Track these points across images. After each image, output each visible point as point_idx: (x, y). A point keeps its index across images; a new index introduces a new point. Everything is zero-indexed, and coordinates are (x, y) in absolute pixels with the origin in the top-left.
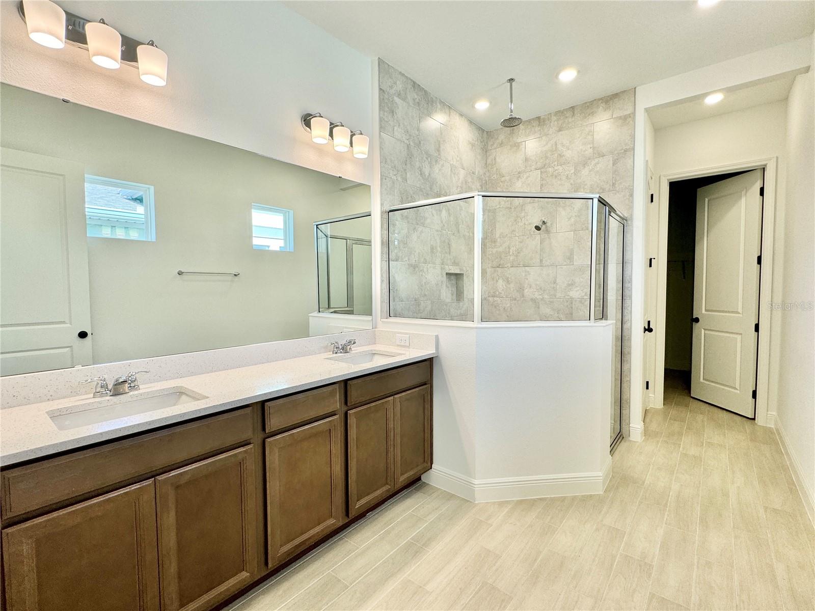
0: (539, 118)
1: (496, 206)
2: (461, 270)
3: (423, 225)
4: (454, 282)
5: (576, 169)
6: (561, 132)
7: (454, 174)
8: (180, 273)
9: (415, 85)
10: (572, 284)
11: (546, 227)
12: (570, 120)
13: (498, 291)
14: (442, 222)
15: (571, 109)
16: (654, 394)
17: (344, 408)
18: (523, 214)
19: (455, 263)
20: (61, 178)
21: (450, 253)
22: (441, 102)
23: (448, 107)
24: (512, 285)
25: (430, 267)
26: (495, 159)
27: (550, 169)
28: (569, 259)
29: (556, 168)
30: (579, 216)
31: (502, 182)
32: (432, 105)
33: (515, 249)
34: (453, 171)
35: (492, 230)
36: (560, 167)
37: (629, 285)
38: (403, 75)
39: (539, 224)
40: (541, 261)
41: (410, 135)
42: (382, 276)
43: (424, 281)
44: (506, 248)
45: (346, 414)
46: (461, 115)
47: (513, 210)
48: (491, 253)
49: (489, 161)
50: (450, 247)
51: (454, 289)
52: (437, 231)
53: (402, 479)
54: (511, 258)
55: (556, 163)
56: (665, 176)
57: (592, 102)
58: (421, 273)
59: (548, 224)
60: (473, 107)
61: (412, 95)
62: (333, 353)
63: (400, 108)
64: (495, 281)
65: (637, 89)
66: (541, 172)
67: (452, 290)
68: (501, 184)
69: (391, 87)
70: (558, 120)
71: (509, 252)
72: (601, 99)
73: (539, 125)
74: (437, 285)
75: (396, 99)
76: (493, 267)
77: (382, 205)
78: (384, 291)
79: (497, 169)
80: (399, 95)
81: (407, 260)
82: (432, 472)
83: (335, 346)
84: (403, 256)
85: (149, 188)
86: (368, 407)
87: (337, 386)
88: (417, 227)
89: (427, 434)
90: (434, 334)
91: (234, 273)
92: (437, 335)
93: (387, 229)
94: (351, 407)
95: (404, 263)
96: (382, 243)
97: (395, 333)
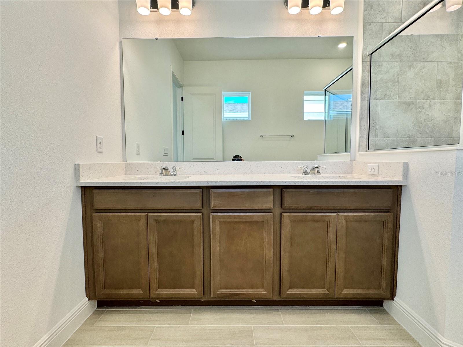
3: (425, 60)
8: (262, 136)
17: (280, 210)
45: (281, 214)
58: (419, 110)
78: (363, 128)
81: (397, 97)
82: (394, 304)
83: (304, 169)
84: (392, 94)
85: (250, 94)
86: (305, 214)
87: (271, 190)
88: (415, 63)
89: (386, 263)
90: (402, 162)
91: (291, 135)
92: (407, 162)
93: (369, 70)
94: (286, 211)
95: (393, 101)
96: (363, 85)
97: (367, 163)
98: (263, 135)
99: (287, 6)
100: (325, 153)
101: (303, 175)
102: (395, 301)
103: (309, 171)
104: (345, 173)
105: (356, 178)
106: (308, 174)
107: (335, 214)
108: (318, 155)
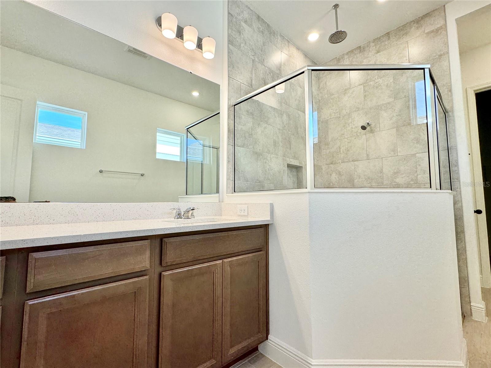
0: (360, 47)
1: (328, 117)
2: (300, 163)
3: (267, 122)
4: (295, 173)
5: (394, 79)
6: (379, 54)
7: (293, 89)
8: (101, 172)
9: (259, 17)
10: (398, 172)
11: (371, 128)
12: (386, 43)
13: (332, 183)
14: (283, 123)
15: (387, 34)
16: (482, 275)
17: (158, 269)
18: (350, 120)
19: (295, 158)
20: (19, 102)
21: (290, 149)
22: (281, 36)
23: (288, 41)
24: (343, 177)
25: (273, 157)
26: (326, 83)
27: (372, 83)
28: (393, 151)
29: (376, 81)
30: (400, 115)
31: (332, 99)
32: (274, 36)
33: (345, 148)
34: (292, 87)
35: (325, 136)
36: (380, 79)
37: (456, 168)
38: (249, 8)
39: (365, 125)
40: (368, 155)
41: (255, 53)
42: (228, 158)
43: (268, 167)
44: (337, 148)
45: (160, 274)
46: (298, 49)
47: (341, 118)
48: (325, 153)
49: (321, 85)
50: (290, 144)
51: (295, 180)
52: (279, 129)
53: (232, 351)
54: (342, 156)
55: (376, 77)
56: (471, 88)
57: (404, 26)
58: (265, 161)
59: (373, 125)
60: (306, 40)
61: (256, 24)
62: (175, 219)
63: (246, 31)
64: (329, 176)
65: (446, 6)
66: (364, 86)
67: (293, 180)
68: (331, 100)
69: (239, 14)
70: (375, 45)
71: (340, 152)
72: (414, 21)
73: (360, 52)
74: (279, 172)
75: (243, 24)
76: (327, 164)
77: (229, 99)
78: (229, 170)
79: (327, 90)
80: (246, 22)
81: (252, 147)
82: (269, 343)
83: (177, 212)
84: (248, 144)
85: (85, 114)
86: (190, 268)
87: (146, 242)
88: (261, 123)
89: (262, 303)
90: (269, 203)
91: (141, 173)
92: (272, 203)
93: (233, 119)
94: (167, 268)
95: (249, 150)
96: (229, 131)
97: (236, 205)
98: (102, 170)
99: (160, 26)
100: (187, 194)
101: (176, 220)
102: (269, 339)
103: (182, 214)
104: (216, 215)
105: (231, 220)
106: (181, 218)
107: (220, 261)
108: (179, 197)
